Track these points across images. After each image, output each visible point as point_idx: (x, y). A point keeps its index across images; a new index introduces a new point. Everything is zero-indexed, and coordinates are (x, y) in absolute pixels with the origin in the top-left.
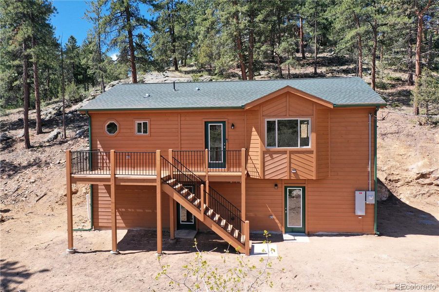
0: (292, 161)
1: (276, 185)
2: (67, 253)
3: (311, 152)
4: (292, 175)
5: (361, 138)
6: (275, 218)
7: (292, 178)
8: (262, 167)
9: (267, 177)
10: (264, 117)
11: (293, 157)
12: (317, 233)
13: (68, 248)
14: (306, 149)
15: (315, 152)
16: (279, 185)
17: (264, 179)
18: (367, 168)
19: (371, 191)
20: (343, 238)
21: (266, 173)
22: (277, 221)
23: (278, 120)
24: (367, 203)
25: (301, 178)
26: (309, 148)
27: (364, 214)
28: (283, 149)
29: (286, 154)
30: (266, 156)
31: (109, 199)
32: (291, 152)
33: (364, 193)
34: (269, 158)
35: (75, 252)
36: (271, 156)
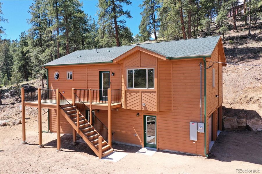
0: (143, 98)
1: (138, 114)
2: (22, 143)
3: (154, 92)
4: (143, 108)
5: (194, 82)
6: (138, 136)
7: (143, 110)
8: (125, 101)
9: (128, 108)
10: (126, 68)
11: (143, 95)
12: (165, 150)
13: (23, 141)
14: (151, 90)
15: (157, 92)
16: (140, 114)
17: (126, 109)
18: (199, 105)
19: (202, 123)
20: (180, 156)
21: (128, 105)
22: (139, 138)
23: (134, 70)
24: (198, 132)
25: (149, 110)
26: (153, 89)
27: (196, 140)
28: (137, 89)
29: (139, 93)
30: (127, 94)
31: (56, 116)
32: (142, 92)
33: (196, 124)
34: (129, 95)
35: (26, 143)
36: (130, 94)
